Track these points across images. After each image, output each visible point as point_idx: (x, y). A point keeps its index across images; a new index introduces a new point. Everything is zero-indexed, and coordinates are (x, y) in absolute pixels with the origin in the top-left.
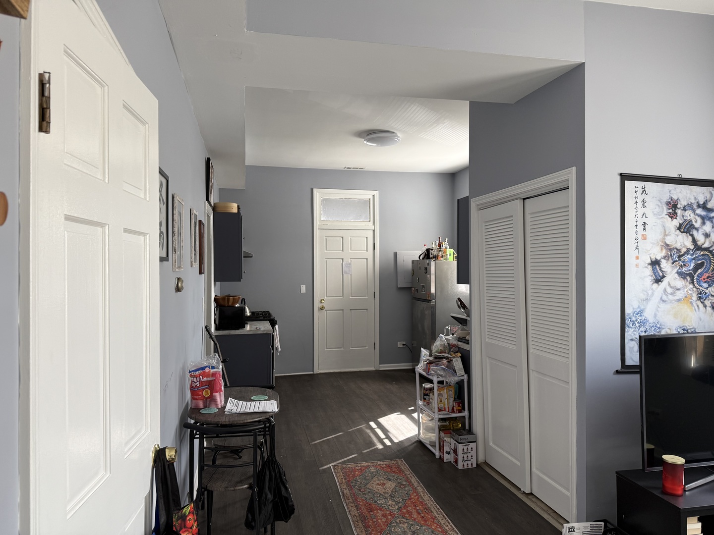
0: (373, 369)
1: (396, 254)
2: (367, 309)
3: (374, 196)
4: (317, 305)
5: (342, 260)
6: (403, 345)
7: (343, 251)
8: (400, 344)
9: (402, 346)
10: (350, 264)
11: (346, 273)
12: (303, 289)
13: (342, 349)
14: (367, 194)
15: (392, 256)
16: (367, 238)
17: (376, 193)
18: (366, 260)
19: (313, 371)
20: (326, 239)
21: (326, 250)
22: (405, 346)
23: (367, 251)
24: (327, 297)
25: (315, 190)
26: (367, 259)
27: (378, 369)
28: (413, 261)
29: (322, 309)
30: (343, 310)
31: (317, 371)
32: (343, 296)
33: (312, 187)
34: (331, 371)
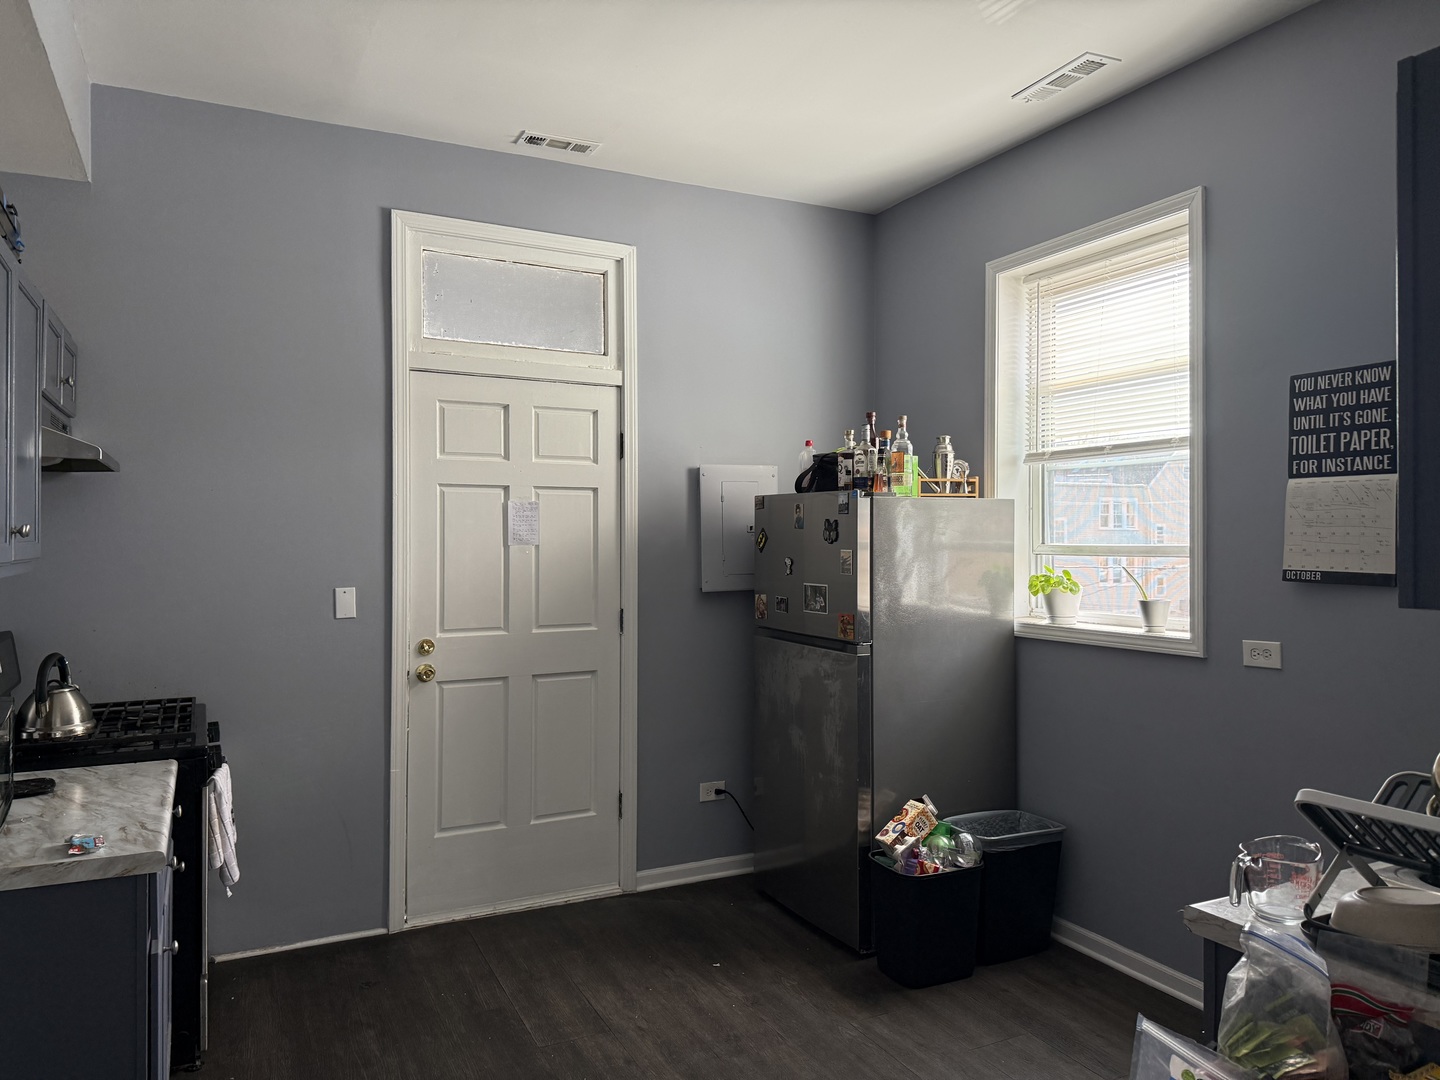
0: (612, 889)
1: (694, 476)
2: (593, 672)
3: (619, 262)
4: (404, 661)
5: (502, 492)
6: (718, 792)
7: (507, 456)
8: (706, 792)
9: (713, 797)
10: (534, 507)
11: (521, 541)
12: (347, 602)
13: (501, 827)
14: (595, 255)
15: (682, 483)
16: (595, 413)
17: (628, 253)
18: (591, 493)
19: (386, 925)
20: (442, 410)
21: (443, 451)
22: (722, 796)
23: (596, 461)
24: (443, 630)
25: (397, 217)
26: (595, 490)
27: (630, 889)
28: (761, 502)
29: (422, 677)
30: (505, 678)
31: (402, 919)
32: (506, 628)
33: (386, 205)
34: (459, 916)
